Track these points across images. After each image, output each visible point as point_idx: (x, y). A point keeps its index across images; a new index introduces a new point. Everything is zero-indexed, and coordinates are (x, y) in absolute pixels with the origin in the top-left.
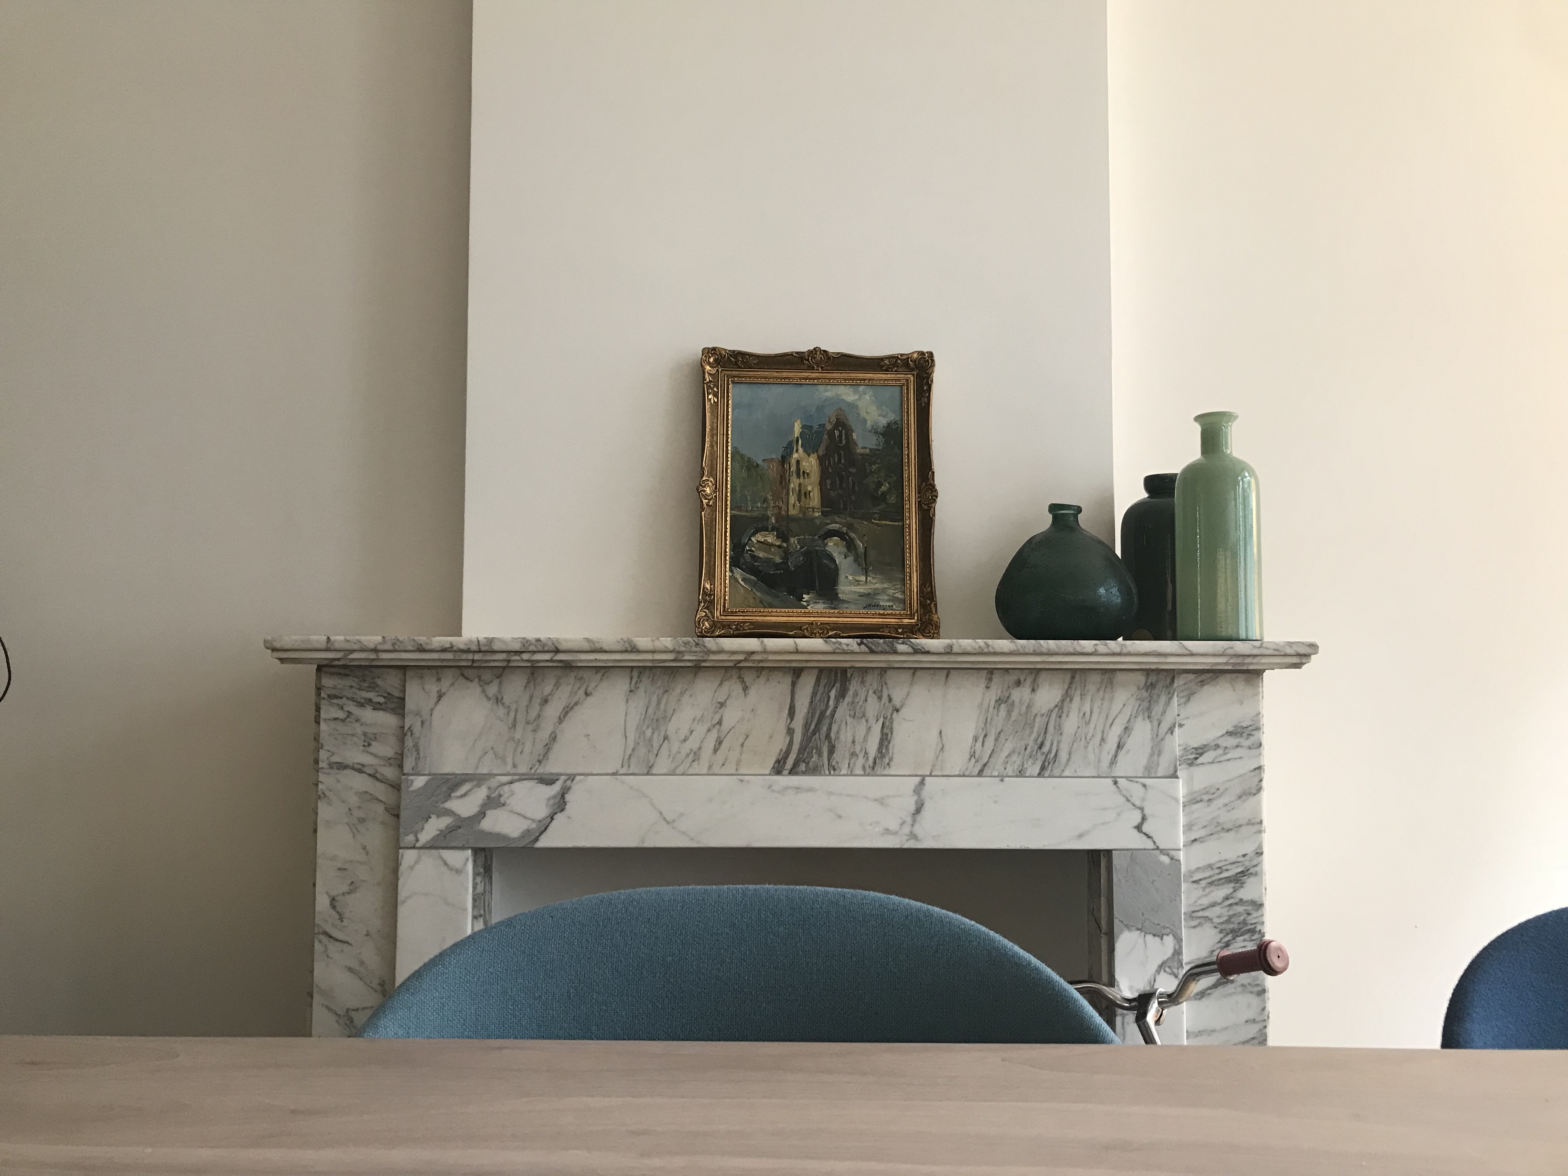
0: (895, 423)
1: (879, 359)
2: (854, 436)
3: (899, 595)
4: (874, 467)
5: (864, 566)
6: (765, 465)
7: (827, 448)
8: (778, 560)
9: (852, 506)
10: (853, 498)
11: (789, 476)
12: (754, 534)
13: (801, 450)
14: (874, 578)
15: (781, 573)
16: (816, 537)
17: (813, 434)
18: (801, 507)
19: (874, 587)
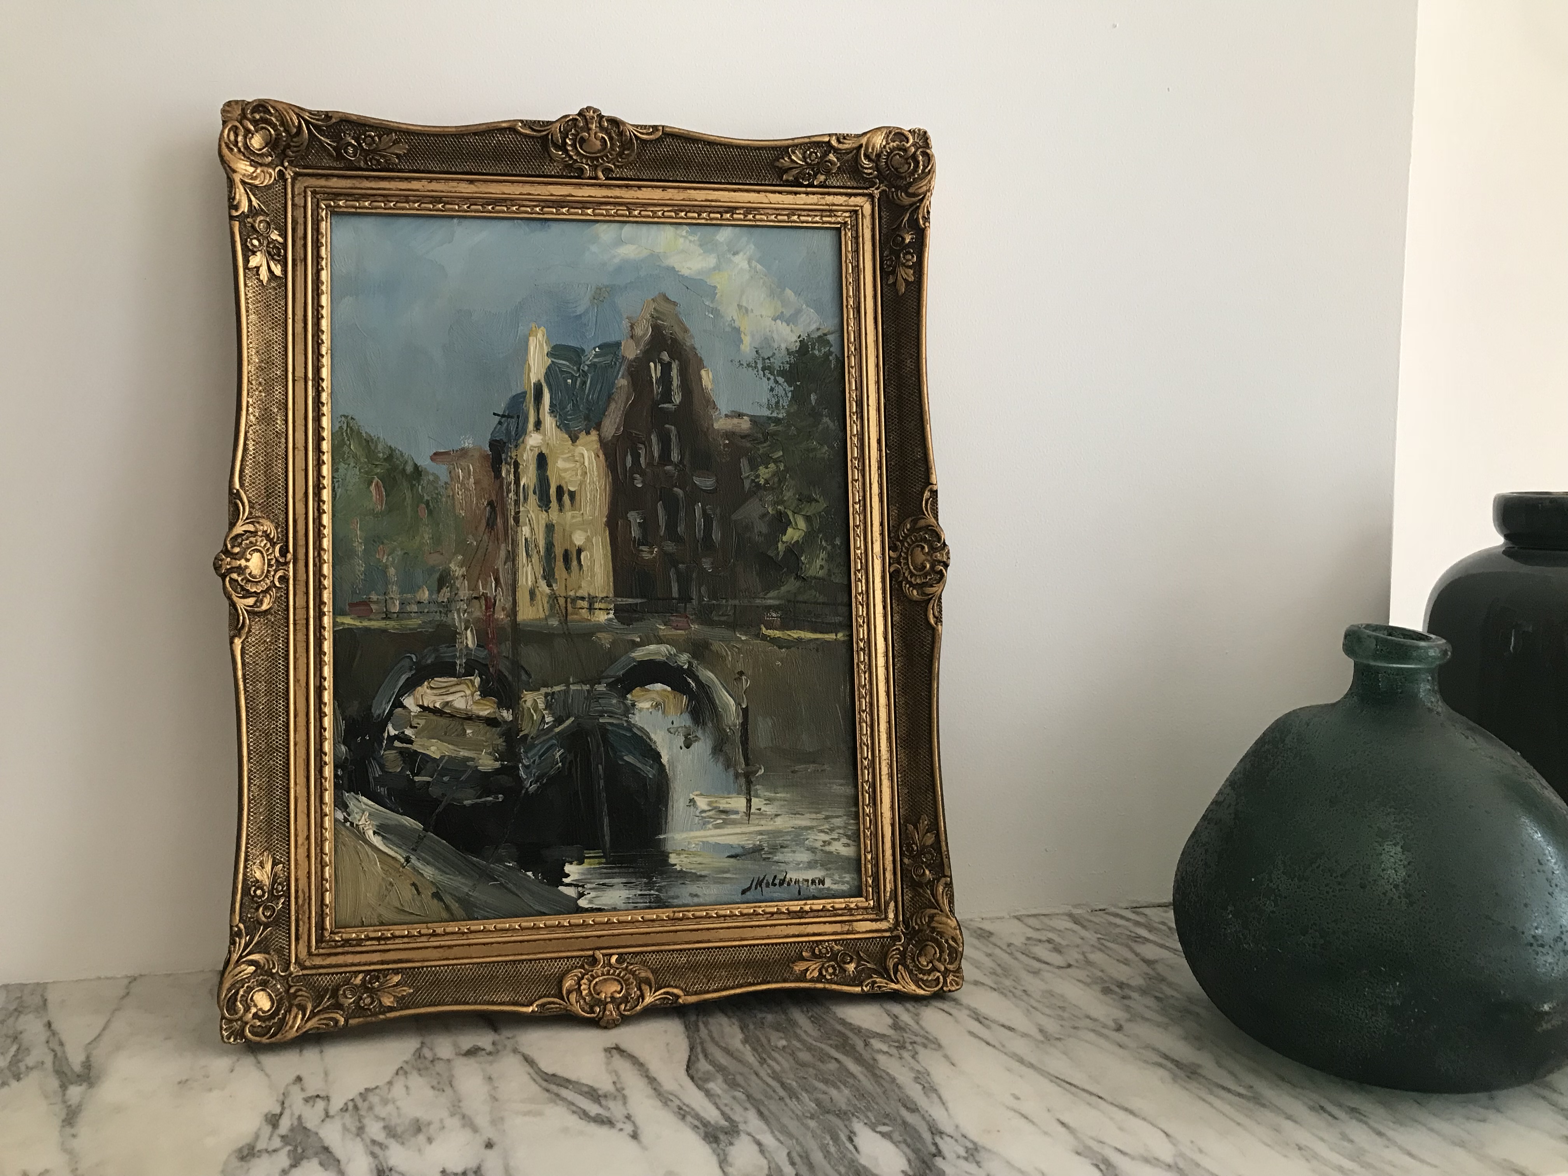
0: (822, 340)
1: (774, 148)
2: (707, 378)
3: (842, 848)
4: (764, 473)
5: (741, 769)
6: (441, 470)
7: (629, 417)
8: (487, 763)
9: (703, 589)
10: (707, 565)
11: (517, 502)
12: (410, 687)
13: (549, 421)
14: (769, 800)
15: (494, 804)
16: (601, 688)
17: (585, 374)
18: (554, 597)
19: (769, 826)
